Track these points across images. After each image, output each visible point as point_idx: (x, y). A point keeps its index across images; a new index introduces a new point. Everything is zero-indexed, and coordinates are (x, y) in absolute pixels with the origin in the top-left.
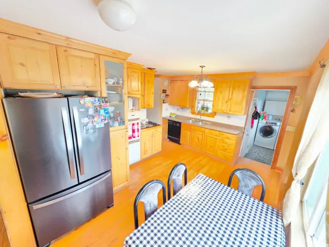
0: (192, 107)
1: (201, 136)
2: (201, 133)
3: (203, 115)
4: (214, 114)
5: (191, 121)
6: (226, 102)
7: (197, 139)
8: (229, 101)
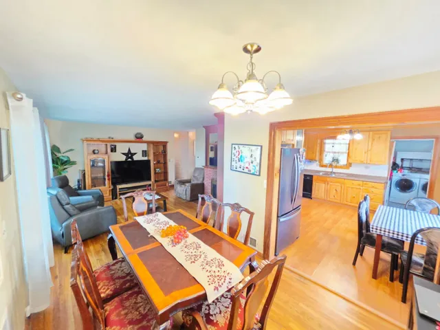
0: (321, 160)
1: (340, 187)
2: (339, 184)
3: (336, 167)
4: (349, 165)
5: (321, 174)
6: (365, 153)
7: (335, 191)
8: (369, 152)
